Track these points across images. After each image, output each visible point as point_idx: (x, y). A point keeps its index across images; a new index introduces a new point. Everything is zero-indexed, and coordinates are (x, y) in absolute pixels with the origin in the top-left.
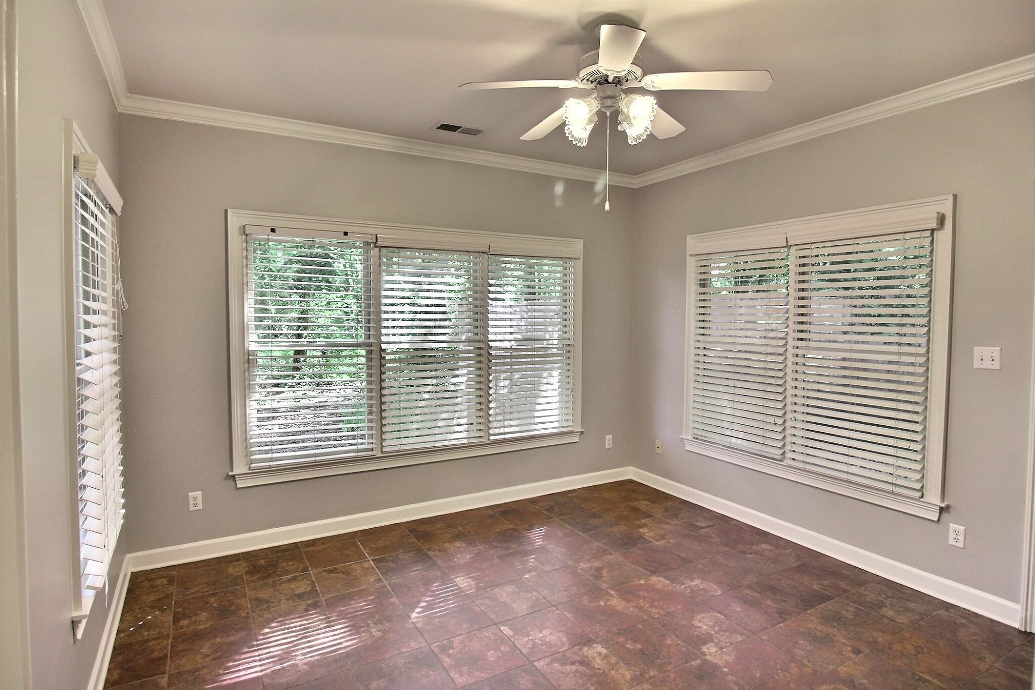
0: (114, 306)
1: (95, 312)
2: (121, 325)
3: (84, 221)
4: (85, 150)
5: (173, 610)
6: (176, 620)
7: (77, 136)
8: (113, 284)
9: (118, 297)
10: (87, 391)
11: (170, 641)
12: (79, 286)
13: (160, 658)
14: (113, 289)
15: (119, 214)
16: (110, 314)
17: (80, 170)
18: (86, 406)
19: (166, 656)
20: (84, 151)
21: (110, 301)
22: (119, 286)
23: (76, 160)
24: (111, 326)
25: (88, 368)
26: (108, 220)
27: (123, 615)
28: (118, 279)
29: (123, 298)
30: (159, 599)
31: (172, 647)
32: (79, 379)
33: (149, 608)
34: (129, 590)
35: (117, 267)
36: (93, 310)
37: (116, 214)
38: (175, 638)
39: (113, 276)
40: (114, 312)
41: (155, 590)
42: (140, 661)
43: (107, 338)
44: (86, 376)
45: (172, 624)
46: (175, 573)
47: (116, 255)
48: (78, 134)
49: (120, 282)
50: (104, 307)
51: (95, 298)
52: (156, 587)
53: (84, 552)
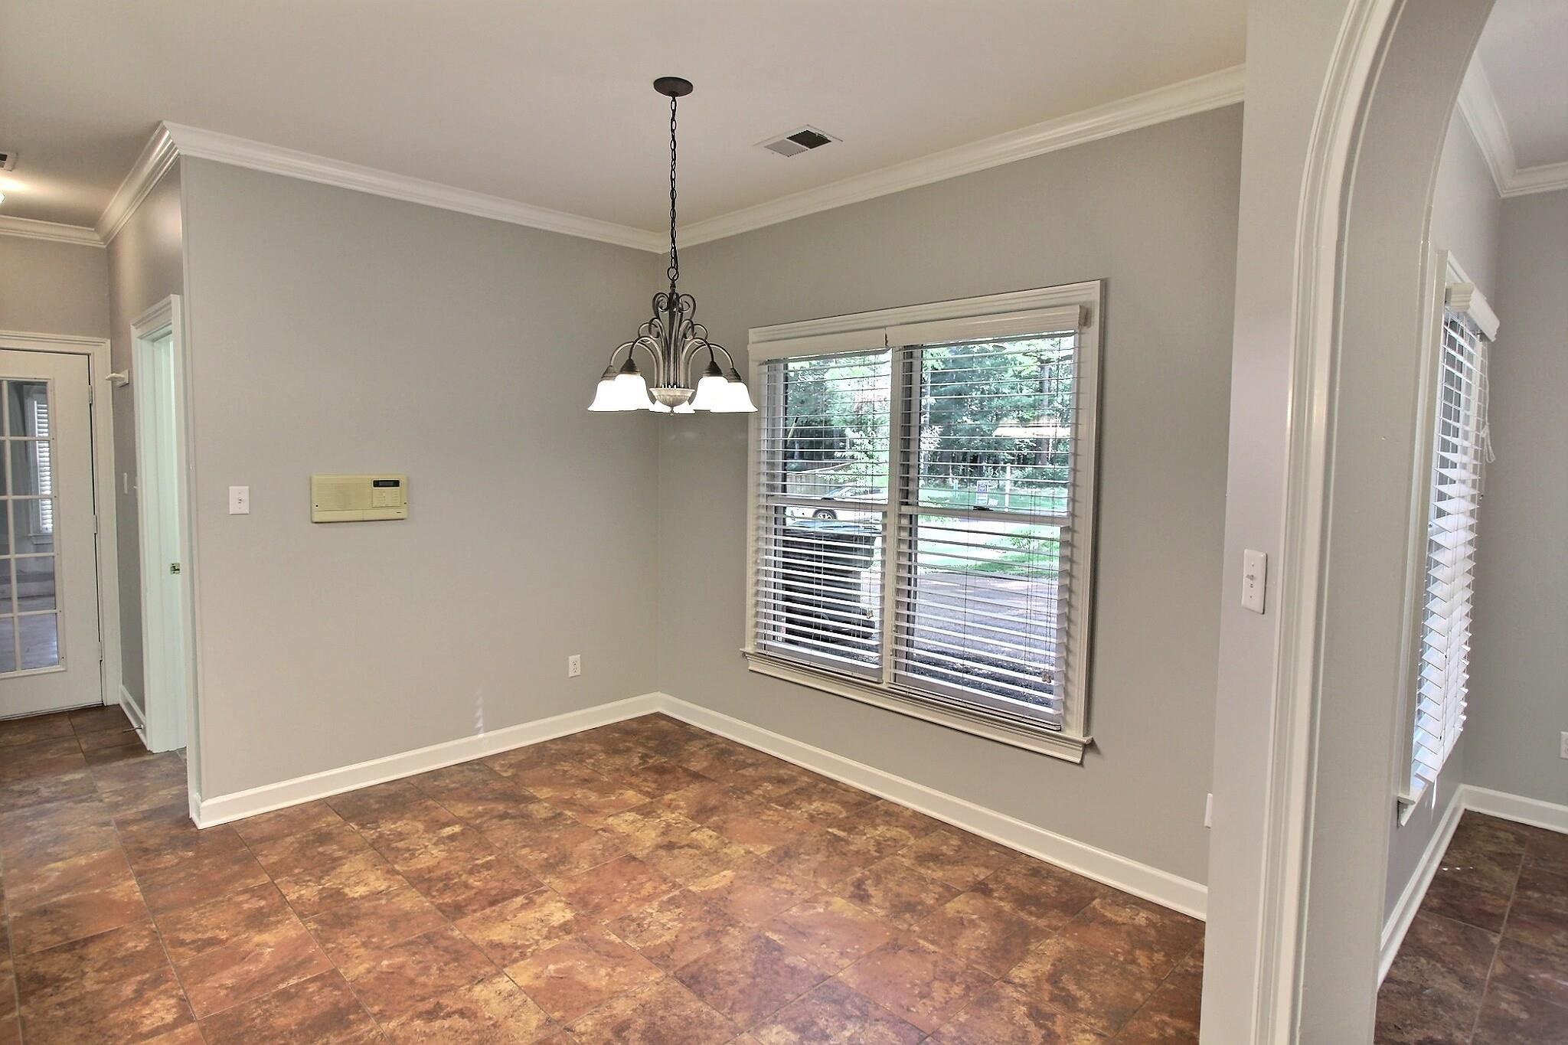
0: (1476, 458)
1: (1454, 465)
2: (1483, 482)
3: (1451, 359)
4: (1460, 278)
5: (1519, 874)
6: (1522, 885)
7: (1452, 267)
8: (1478, 429)
9: (1482, 447)
10: (1437, 556)
11: (1509, 904)
12: (1438, 435)
13: (1492, 915)
14: (1477, 436)
15: (1493, 339)
16: (1470, 468)
17: (1452, 304)
18: (1435, 572)
19: (1502, 917)
20: (1459, 282)
21: (1471, 452)
22: (1484, 433)
23: (1448, 292)
24: (1470, 483)
25: (1442, 530)
26: (1478, 350)
27: (1449, 848)
28: (1484, 423)
29: (1490, 448)
30: (1501, 854)
31: (1512, 910)
32: (1431, 541)
33: (1485, 856)
34: (1459, 827)
35: (1485, 408)
36: (1452, 462)
37: (1489, 341)
38: (1517, 904)
39: (1478, 421)
40: (1475, 465)
41: (1496, 841)
42: (1466, 904)
43: (1463, 497)
44: (1438, 539)
45: (1514, 888)
46: (1527, 834)
47: (1485, 393)
48: (1453, 265)
49: (1486, 427)
50: (1465, 459)
51: (1455, 449)
52: (1497, 838)
53: (1417, 736)
